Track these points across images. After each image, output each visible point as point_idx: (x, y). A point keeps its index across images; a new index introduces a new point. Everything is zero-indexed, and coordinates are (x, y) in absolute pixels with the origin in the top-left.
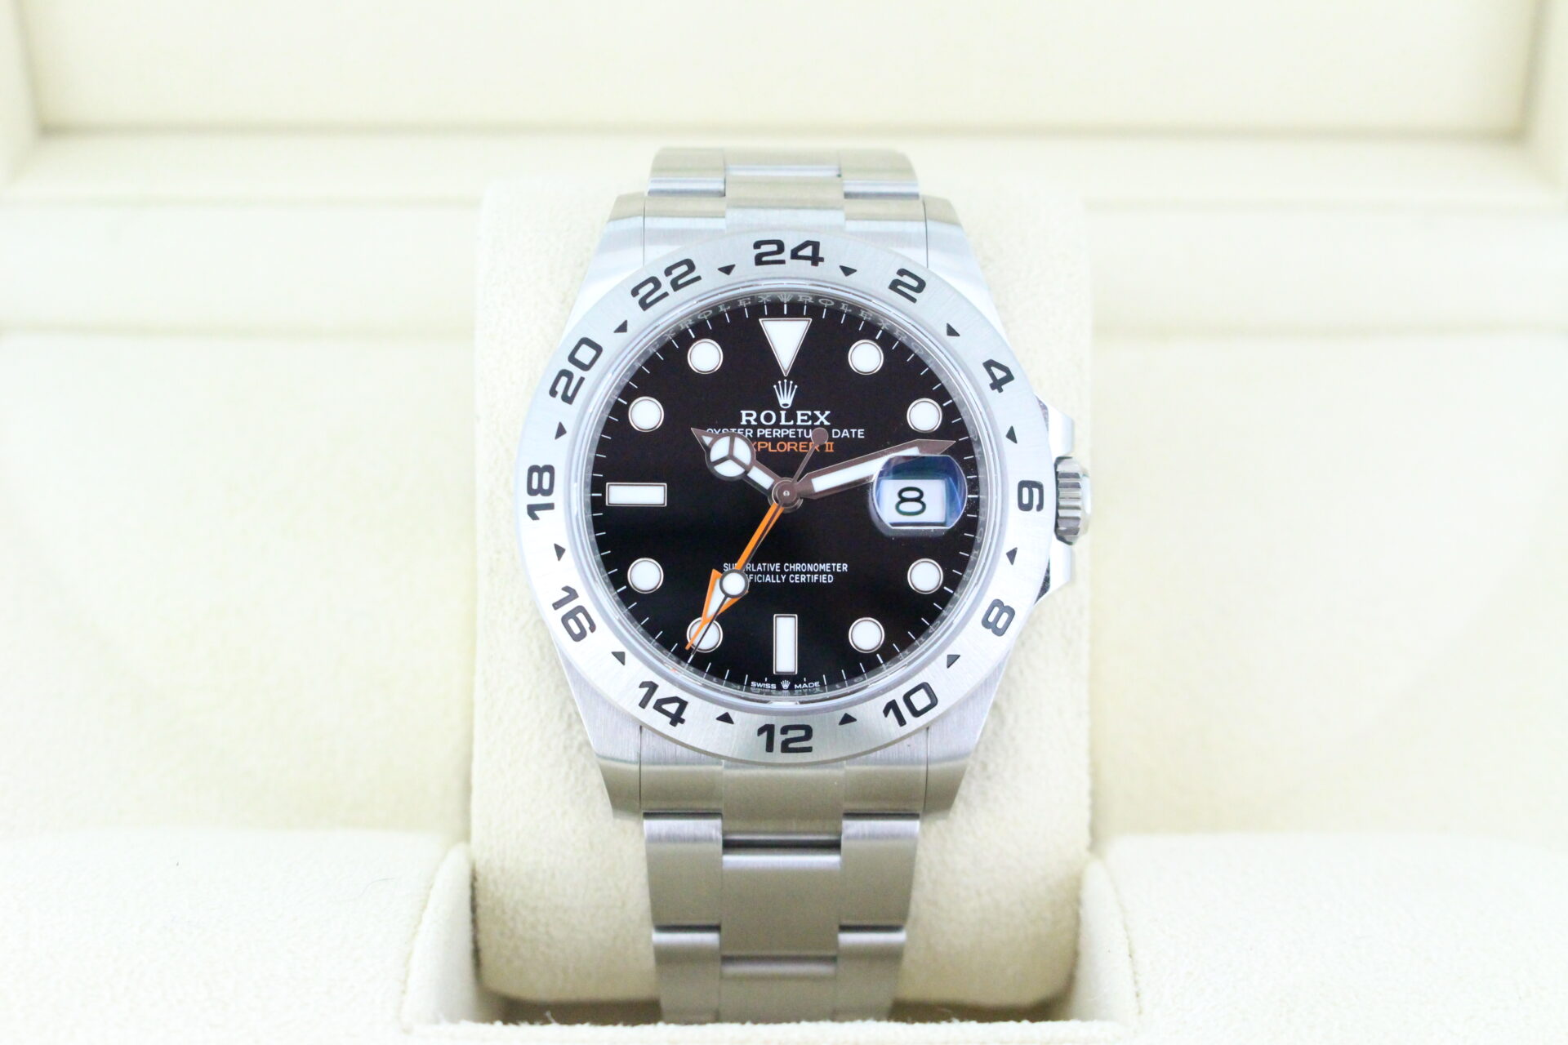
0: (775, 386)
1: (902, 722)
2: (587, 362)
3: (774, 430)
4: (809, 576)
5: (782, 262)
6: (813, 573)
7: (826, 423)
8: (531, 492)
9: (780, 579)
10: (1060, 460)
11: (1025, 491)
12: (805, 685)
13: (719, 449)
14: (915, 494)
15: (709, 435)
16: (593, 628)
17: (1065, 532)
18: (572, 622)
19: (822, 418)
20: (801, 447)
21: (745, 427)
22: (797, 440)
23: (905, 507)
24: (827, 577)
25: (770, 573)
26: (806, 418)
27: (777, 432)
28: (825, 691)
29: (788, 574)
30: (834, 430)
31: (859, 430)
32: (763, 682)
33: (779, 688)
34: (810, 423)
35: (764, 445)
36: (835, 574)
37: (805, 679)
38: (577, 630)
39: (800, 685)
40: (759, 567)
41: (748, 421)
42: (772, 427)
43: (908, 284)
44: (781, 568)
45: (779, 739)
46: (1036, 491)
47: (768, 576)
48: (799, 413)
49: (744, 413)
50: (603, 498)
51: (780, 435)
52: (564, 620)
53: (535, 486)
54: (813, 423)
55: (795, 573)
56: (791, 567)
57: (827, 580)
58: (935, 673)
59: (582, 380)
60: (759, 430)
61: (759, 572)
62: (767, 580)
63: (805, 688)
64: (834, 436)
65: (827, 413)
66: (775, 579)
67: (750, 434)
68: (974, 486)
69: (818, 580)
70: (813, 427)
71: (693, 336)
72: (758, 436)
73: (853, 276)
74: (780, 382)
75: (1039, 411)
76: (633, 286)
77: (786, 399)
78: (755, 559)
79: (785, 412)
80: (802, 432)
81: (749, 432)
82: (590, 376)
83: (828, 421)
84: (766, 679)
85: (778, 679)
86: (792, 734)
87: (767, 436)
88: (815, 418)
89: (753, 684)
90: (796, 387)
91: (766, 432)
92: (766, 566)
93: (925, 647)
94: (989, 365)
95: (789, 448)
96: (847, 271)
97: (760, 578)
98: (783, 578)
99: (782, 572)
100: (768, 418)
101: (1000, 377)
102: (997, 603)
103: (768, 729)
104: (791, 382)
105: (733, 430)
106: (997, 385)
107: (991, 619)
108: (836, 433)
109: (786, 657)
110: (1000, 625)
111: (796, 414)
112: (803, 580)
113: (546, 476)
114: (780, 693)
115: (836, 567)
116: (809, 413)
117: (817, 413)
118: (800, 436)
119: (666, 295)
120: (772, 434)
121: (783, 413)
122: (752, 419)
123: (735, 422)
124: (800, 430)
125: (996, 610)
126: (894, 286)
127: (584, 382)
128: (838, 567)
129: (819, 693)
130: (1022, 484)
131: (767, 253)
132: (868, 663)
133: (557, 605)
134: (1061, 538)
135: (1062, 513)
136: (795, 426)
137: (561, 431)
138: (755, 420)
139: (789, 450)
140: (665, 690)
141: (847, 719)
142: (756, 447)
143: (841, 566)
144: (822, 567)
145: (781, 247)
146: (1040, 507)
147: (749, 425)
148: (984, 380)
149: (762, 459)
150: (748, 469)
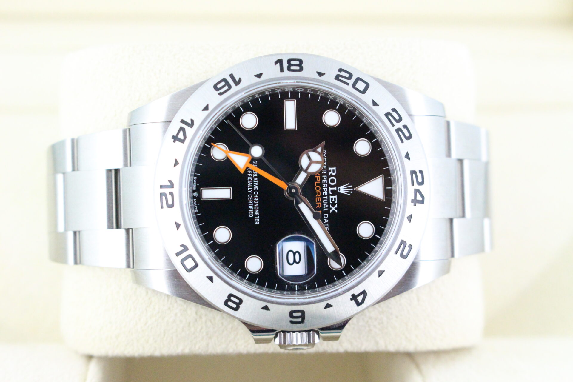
0: (349, 184)
1: (178, 254)
2: (357, 86)
3: (326, 184)
4: (252, 204)
5: (413, 185)
6: (254, 207)
7: (331, 211)
9: (250, 190)
10: (318, 333)
11: (300, 314)
12: (196, 204)
13: (315, 156)
14: (297, 260)
15: (322, 150)
16: (220, 94)
17: (280, 337)
18: (223, 83)
19: (333, 209)
20: (318, 198)
21: (327, 169)
22: (322, 196)
23: (291, 255)
24: (252, 214)
25: (253, 185)
26: (333, 200)
27: (325, 185)
28: (193, 215)
29: (253, 194)
30: (327, 215)
31: (328, 228)
32: (197, 183)
33: (194, 191)
34: (331, 202)
35: (318, 180)
36: (254, 218)
37: (199, 204)
38: (219, 86)
39: (195, 202)
40: (255, 179)
41: (330, 171)
42: (328, 183)
43: (404, 250)
44: (256, 190)
45: (167, 191)
46: (300, 320)
47: (251, 184)
48: (336, 197)
49: (335, 168)
50: (287, 98)
51: (324, 187)
52: (224, 80)
54: (331, 204)
55: (253, 197)
56: (256, 195)
57: (250, 214)
58: (203, 270)
59: (348, 84)
60: (326, 176)
61: (253, 179)
62: (249, 183)
63: (194, 204)
64: (324, 215)
65: (336, 211)
66: (250, 187)
67: (324, 172)
68: (302, 289)
69: (250, 209)
70: (329, 204)
71: (373, 141)
72: (323, 176)
73: (407, 221)
74: (351, 186)
76: (397, 109)
77: (342, 189)
78: (259, 176)
79: (336, 189)
80: (326, 199)
81: (325, 172)
82: (350, 88)
83: (332, 212)
84: (198, 184)
85: (199, 190)
86: (169, 198)
87: (323, 180)
88: (333, 205)
89: (196, 178)
90: (349, 195)
91: (325, 180)
92: (256, 182)
93: (217, 265)
94: (364, 293)
95: (318, 192)
96: (410, 218)
97: (250, 180)
98: (251, 191)
100: (333, 181)
101: (359, 299)
102: (241, 301)
103: (171, 185)
104: (351, 192)
105: (325, 163)
106: (354, 298)
107: (232, 298)
108: (326, 216)
109: (209, 194)
110: (230, 303)
111: (335, 195)
112: (250, 202)
113: (298, 68)
114: (191, 191)
115: (257, 218)
116: (336, 202)
117: (336, 206)
118: (324, 198)
119: (393, 125)
120: (324, 183)
121: (335, 188)
122: (332, 172)
123: (330, 163)
124: (327, 197)
125: (237, 301)
126: (403, 243)
127: (346, 86)
128: (257, 219)
129: (192, 211)
130: (303, 313)
131: (417, 177)
132: (208, 237)
133: (232, 76)
134: (277, 334)
135: (289, 334)
136: (329, 195)
137: (320, 74)
138: (331, 174)
139: (316, 192)
140: (190, 132)
141: (178, 226)
142: (317, 175)
143: (258, 221)
144: (257, 211)
145: (422, 183)
146: (292, 322)
147: (329, 171)
148: (356, 291)
149: (311, 179)
150: (306, 171)
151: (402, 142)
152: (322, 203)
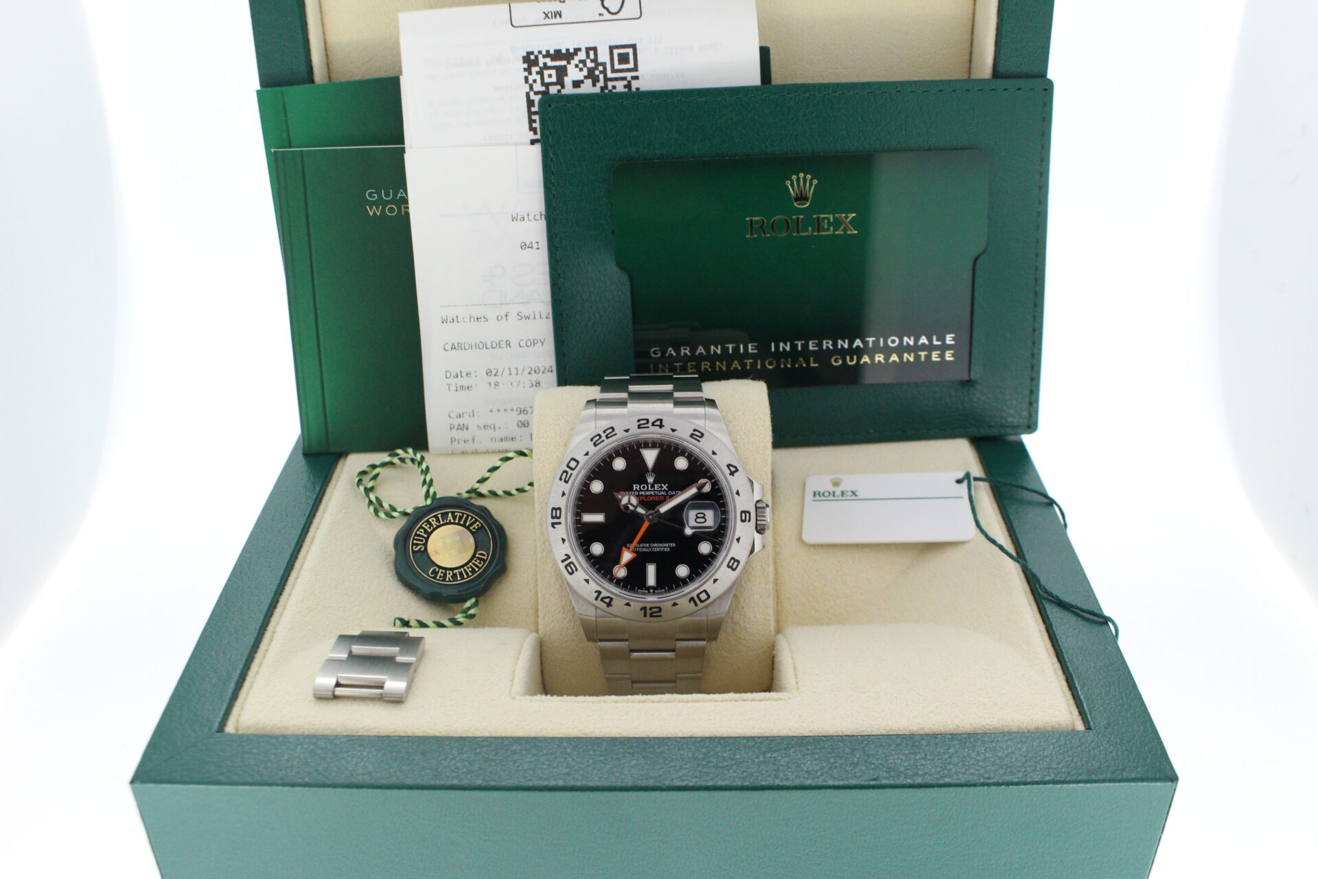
0: (646, 475)
1: (696, 605)
2: (573, 467)
3: (646, 492)
4: (660, 548)
5: (648, 427)
6: (662, 547)
8: (553, 518)
9: (649, 550)
10: (757, 502)
11: (743, 515)
12: (659, 591)
13: (625, 501)
14: (702, 515)
15: (620, 495)
16: (576, 570)
17: (760, 530)
18: (568, 568)
19: (665, 487)
20: (656, 498)
22: (655, 496)
23: (698, 520)
25: (645, 548)
26: (658, 487)
28: (666, 593)
29: (652, 548)
31: (679, 492)
33: (649, 592)
34: (660, 489)
35: (643, 498)
36: (670, 547)
37: (659, 589)
38: (570, 571)
39: (657, 591)
40: (641, 545)
43: (697, 435)
44: (649, 545)
45: (648, 612)
46: (747, 515)
48: (656, 485)
49: (634, 485)
50: (580, 519)
51: (648, 494)
52: (566, 567)
53: (554, 515)
55: (654, 548)
56: (653, 545)
57: (667, 550)
58: (708, 586)
59: (571, 474)
60: (640, 492)
61: (641, 547)
62: (644, 550)
65: (667, 485)
66: (647, 550)
68: (725, 512)
69: (664, 550)
70: (661, 491)
71: (614, 457)
72: (640, 495)
73: (675, 432)
74: (648, 474)
75: (748, 485)
76: (591, 437)
77: (650, 480)
78: (639, 543)
81: (636, 493)
82: (575, 473)
83: (667, 488)
84: (643, 589)
85: (649, 588)
87: (643, 495)
88: (662, 487)
89: (639, 591)
90: (654, 475)
91: (643, 493)
92: (644, 545)
93: (705, 576)
94: (729, 466)
95: (652, 499)
96: (673, 430)
97: (641, 550)
99: (650, 547)
100: (644, 487)
101: (733, 470)
102: (733, 558)
103: (644, 609)
104: (653, 473)
105: (630, 492)
106: (732, 474)
107: (730, 565)
108: (670, 493)
109: (651, 580)
110: (734, 567)
112: (658, 550)
113: (558, 511)
114: (649, 594)
115: (669, 545)
116: (660, 485)
117: (663, 485)
118: (656, 494)
119: (603, 441)
120: (645, 494)
121: (650, 486)
123: (630, 489)
124: (656, 492)
125: (732, 561)
126: (692, 436)
127: (573, 475)
128: (671, 545)
129: (664, 594)
130: (742, 512)
131: (643, 423)
132: (684, 582)
133: (563, 561)
134: (758, 532)
135: (758, 522)
136: (654, 490)
137: (564, 494)
138: (639, 488)
140: (604, 594)
141: (675, 604)
142: (639, 499)
143: (673, 544)
144: (665, 545)
145: (647, 420)
146: (749, 521)
147: (636, 490)
148: (727, 472)
149: (642, 503)
150: (636, 507)
151: (616, 434)
152: (660, 495)
